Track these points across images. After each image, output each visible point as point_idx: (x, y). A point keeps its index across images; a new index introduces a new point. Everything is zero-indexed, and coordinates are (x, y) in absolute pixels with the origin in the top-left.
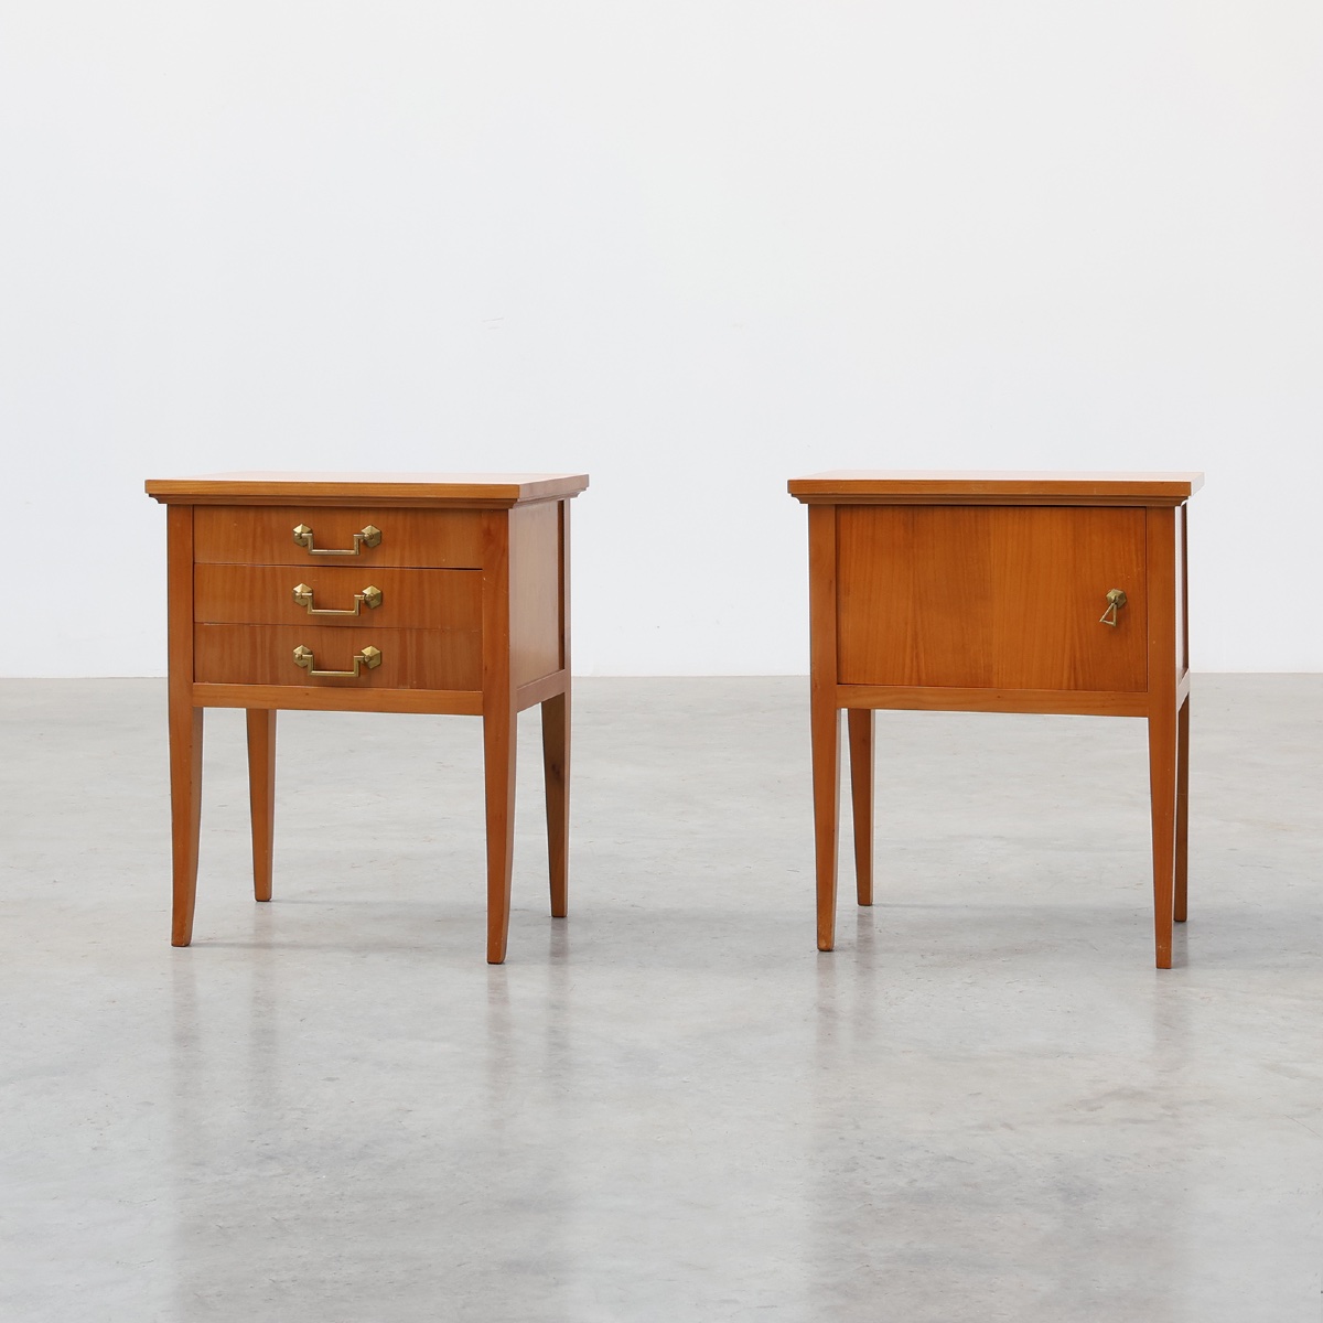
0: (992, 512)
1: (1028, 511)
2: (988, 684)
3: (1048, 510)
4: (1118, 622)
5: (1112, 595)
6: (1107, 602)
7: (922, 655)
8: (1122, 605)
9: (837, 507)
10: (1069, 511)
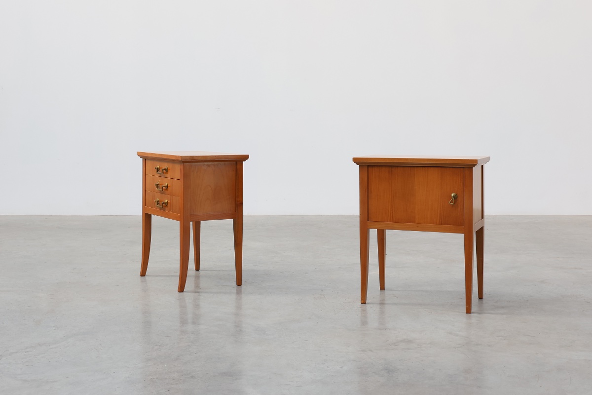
0: (416, 168)
1: (427, 168)
2: (414, 222)
3: (433, 168)
4: (454, 203)
5: (453, 195)
6: (451, 197)
7: (394, 212)
8: (456, 198)
9: (368, 166)
10: (440, 168)
